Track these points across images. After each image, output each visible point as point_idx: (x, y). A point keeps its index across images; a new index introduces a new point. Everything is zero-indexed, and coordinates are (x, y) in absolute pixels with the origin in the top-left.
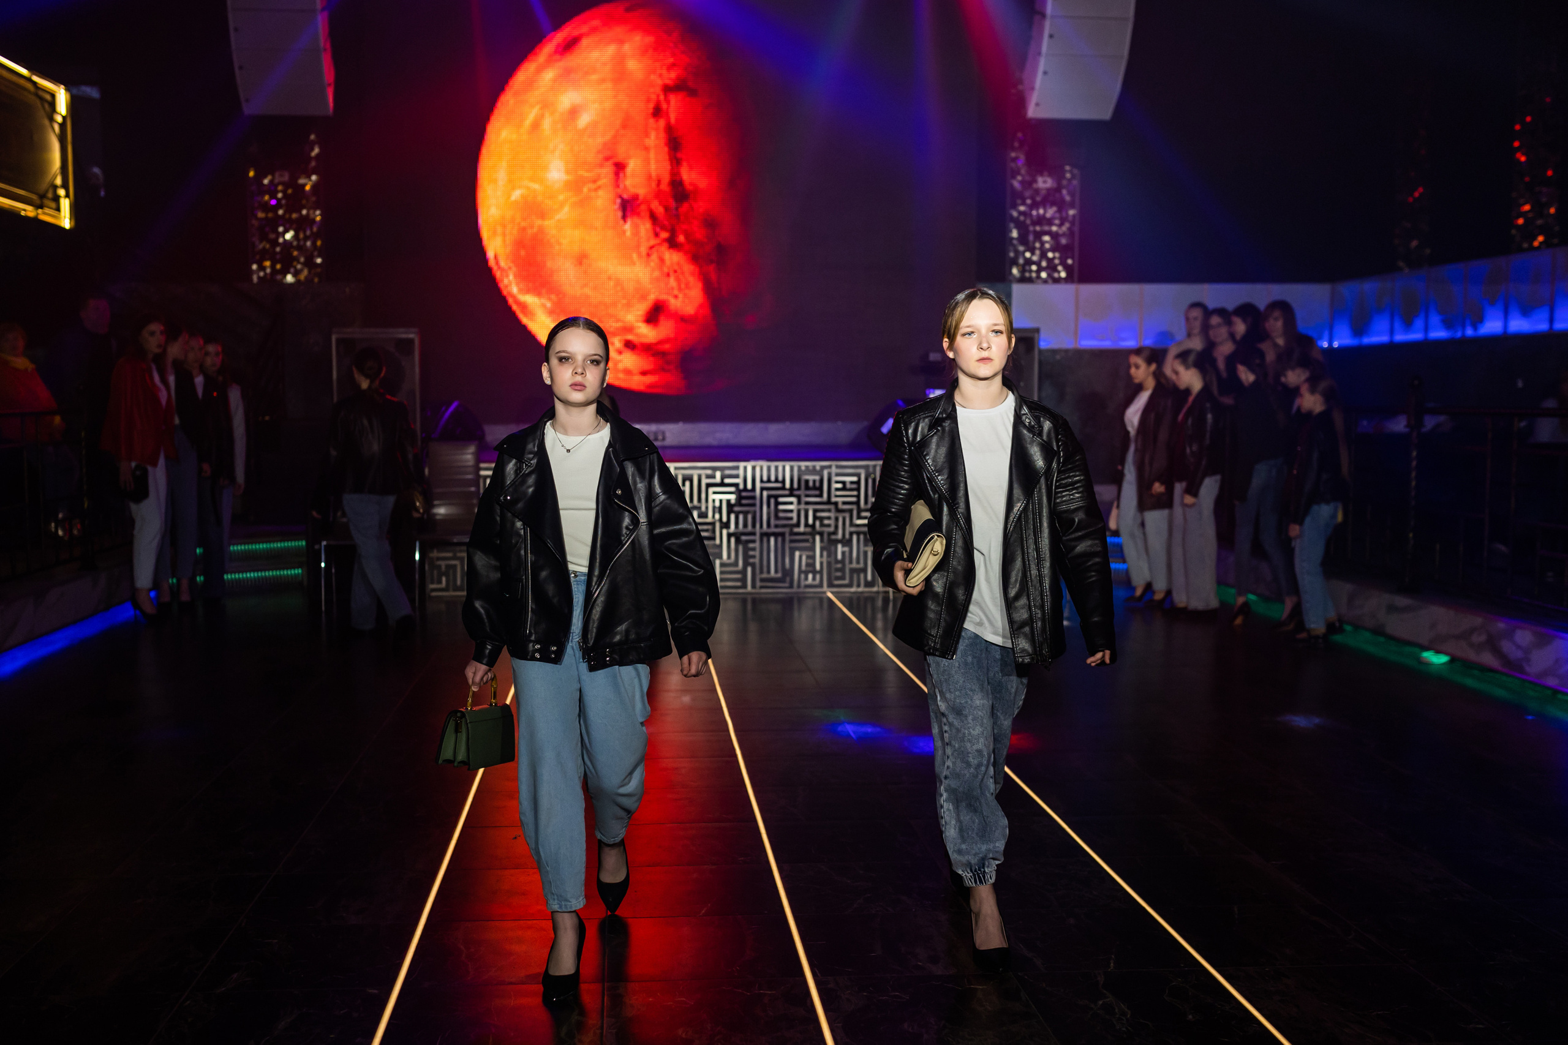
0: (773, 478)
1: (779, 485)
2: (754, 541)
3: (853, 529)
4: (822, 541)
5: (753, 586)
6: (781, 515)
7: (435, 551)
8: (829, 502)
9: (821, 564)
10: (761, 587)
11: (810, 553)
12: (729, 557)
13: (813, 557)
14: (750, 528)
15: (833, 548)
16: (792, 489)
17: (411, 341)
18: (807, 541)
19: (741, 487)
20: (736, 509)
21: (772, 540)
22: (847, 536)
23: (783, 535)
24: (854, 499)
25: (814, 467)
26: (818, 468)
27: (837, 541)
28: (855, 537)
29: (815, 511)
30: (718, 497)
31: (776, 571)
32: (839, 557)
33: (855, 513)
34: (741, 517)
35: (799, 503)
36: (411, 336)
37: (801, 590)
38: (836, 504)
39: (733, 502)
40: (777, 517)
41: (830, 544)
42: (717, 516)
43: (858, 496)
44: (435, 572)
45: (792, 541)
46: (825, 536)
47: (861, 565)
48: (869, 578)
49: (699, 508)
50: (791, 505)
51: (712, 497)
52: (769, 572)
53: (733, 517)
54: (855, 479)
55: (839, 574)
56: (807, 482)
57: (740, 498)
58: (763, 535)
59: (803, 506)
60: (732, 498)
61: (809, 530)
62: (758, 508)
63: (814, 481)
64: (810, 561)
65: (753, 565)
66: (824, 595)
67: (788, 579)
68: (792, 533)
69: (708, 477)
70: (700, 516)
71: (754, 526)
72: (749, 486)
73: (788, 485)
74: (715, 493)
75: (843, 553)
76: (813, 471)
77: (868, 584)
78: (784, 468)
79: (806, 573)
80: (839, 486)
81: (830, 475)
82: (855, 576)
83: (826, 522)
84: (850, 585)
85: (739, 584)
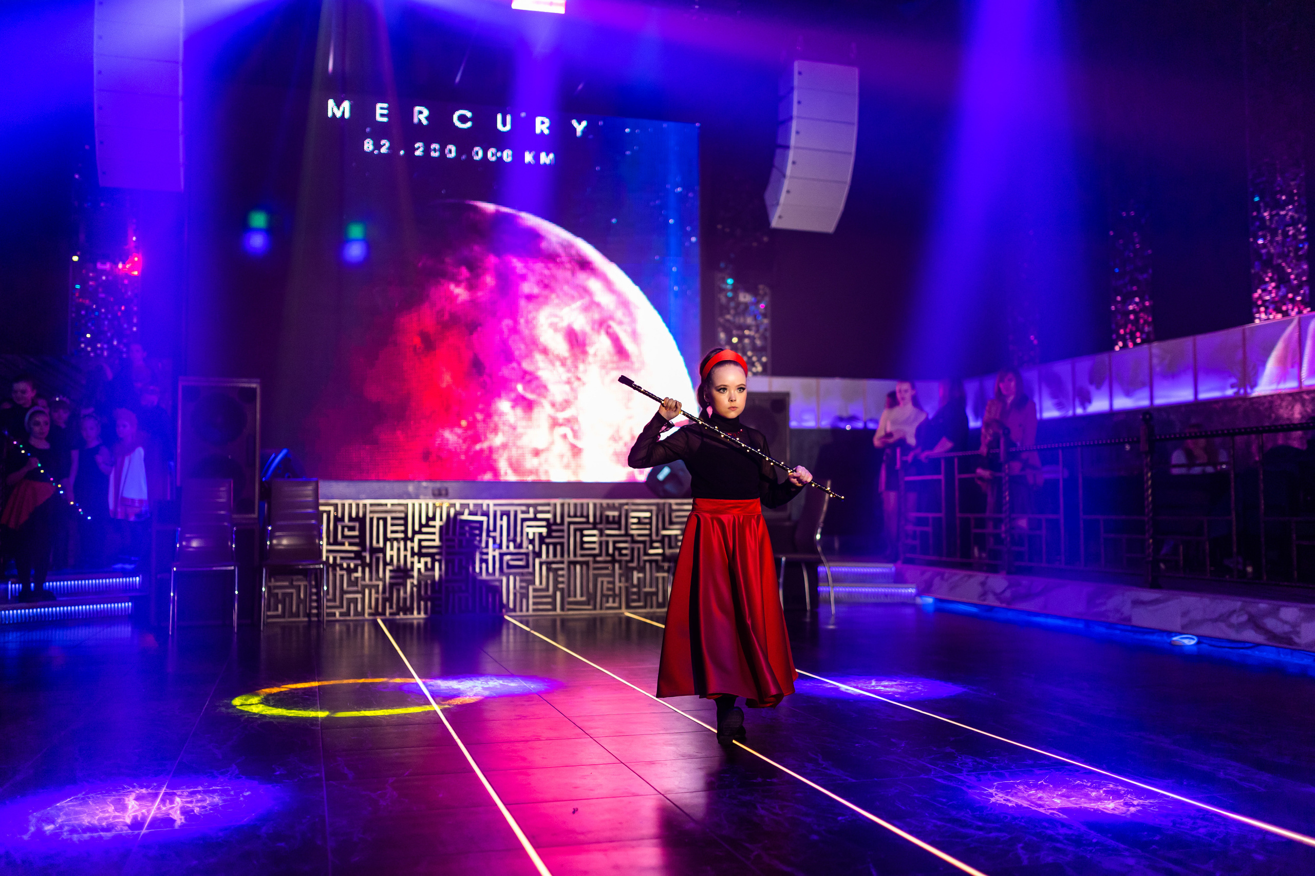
0: (579, 514)
1: (583, 520)
2: (562, 569)
3: (646, 558)
4: (620, 568)
5: (562, 609)
6: (586, 546)
7: (273, 580)
8: (627, 534)
9: (620, 588)
10: (569, 610)
11: (611, 579)
12: (541, 583)
13: (613, 583)
14: (559, 558)
15: (630, 574)
16: (595, 523)
17: (254, 390)
18: (607, 568)
19: (552, 521)
20: (548, 540)
21: (578, 567)
22: (642, 564)
23: (587, 563)
24: (647, 532)
25: (614, 504)
26: (617, 505)
27: (633, 569)
28: (648, 565)
29: (615, 542)
30: (531, 531)
31: (582, 595)
32: (635, 581)
33: (648, 545)
34: (551, 548)
35: (601, 534)
36: (254, 385)
37: (603, 612)
38: (632, 536)
39: (545, 534)
40: (582, 548)
41: (627, 573)
42: (531, 547)
43: (650, 529)
44: (272, 600)
45: (595, 569)
46: (623, 563)
47: (654, 590)
48: (660, 600)
49: (514, 541)
50: (592, 537)
51: (526, 530)
52: (575, 596)
53: (544, 547)
54: (648, 514)
55: (635, 597)
56: (608, 517)
57: (550, 531)
58: (570, 563)
59: (604, 539)
60: (544, 531)
61: (609, 558)
62: (565, 540)
63: (614, 517)
64: (611, 586)
65: (562, 590)
66: (622, 615)
67: (592, 602)
68: (596, 562)
69: (523, 512)
70: (515, 547)
71: (562, 555)
72: (558, 520)
73: (591, 519)
74: (528, 527)
75: (639, 579)
76: (612, 507)
77: (660, 606)
78: (588, 505)
79: (608, 596)
80: (635, 520)
81: (627, 511)
82: (649, 599)
83: (624, 552)
84: (645, 607)
85: (549, 607)
